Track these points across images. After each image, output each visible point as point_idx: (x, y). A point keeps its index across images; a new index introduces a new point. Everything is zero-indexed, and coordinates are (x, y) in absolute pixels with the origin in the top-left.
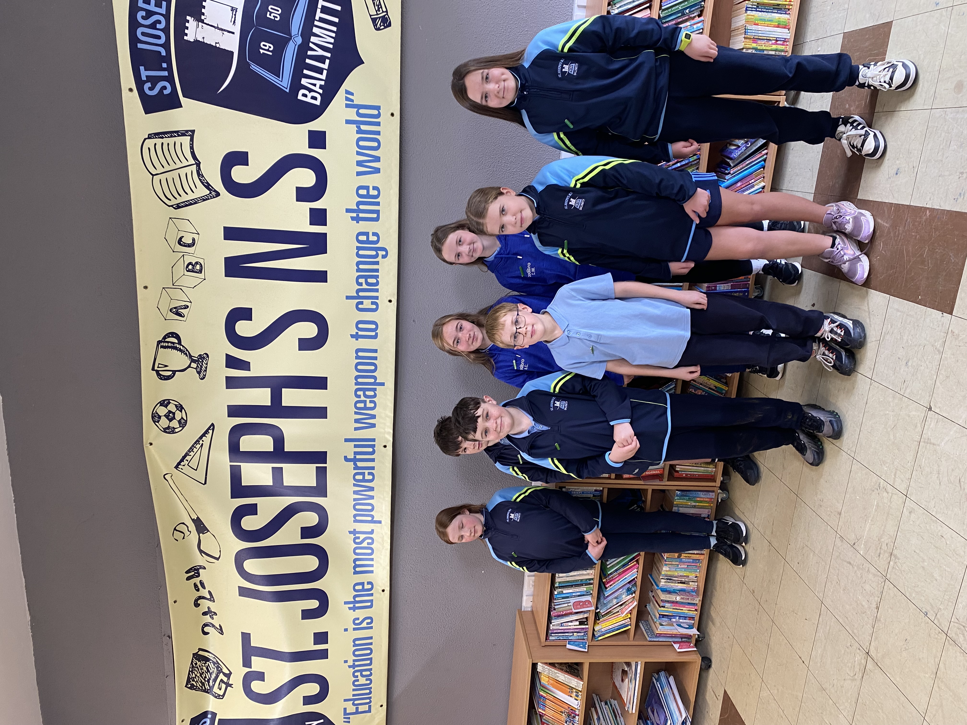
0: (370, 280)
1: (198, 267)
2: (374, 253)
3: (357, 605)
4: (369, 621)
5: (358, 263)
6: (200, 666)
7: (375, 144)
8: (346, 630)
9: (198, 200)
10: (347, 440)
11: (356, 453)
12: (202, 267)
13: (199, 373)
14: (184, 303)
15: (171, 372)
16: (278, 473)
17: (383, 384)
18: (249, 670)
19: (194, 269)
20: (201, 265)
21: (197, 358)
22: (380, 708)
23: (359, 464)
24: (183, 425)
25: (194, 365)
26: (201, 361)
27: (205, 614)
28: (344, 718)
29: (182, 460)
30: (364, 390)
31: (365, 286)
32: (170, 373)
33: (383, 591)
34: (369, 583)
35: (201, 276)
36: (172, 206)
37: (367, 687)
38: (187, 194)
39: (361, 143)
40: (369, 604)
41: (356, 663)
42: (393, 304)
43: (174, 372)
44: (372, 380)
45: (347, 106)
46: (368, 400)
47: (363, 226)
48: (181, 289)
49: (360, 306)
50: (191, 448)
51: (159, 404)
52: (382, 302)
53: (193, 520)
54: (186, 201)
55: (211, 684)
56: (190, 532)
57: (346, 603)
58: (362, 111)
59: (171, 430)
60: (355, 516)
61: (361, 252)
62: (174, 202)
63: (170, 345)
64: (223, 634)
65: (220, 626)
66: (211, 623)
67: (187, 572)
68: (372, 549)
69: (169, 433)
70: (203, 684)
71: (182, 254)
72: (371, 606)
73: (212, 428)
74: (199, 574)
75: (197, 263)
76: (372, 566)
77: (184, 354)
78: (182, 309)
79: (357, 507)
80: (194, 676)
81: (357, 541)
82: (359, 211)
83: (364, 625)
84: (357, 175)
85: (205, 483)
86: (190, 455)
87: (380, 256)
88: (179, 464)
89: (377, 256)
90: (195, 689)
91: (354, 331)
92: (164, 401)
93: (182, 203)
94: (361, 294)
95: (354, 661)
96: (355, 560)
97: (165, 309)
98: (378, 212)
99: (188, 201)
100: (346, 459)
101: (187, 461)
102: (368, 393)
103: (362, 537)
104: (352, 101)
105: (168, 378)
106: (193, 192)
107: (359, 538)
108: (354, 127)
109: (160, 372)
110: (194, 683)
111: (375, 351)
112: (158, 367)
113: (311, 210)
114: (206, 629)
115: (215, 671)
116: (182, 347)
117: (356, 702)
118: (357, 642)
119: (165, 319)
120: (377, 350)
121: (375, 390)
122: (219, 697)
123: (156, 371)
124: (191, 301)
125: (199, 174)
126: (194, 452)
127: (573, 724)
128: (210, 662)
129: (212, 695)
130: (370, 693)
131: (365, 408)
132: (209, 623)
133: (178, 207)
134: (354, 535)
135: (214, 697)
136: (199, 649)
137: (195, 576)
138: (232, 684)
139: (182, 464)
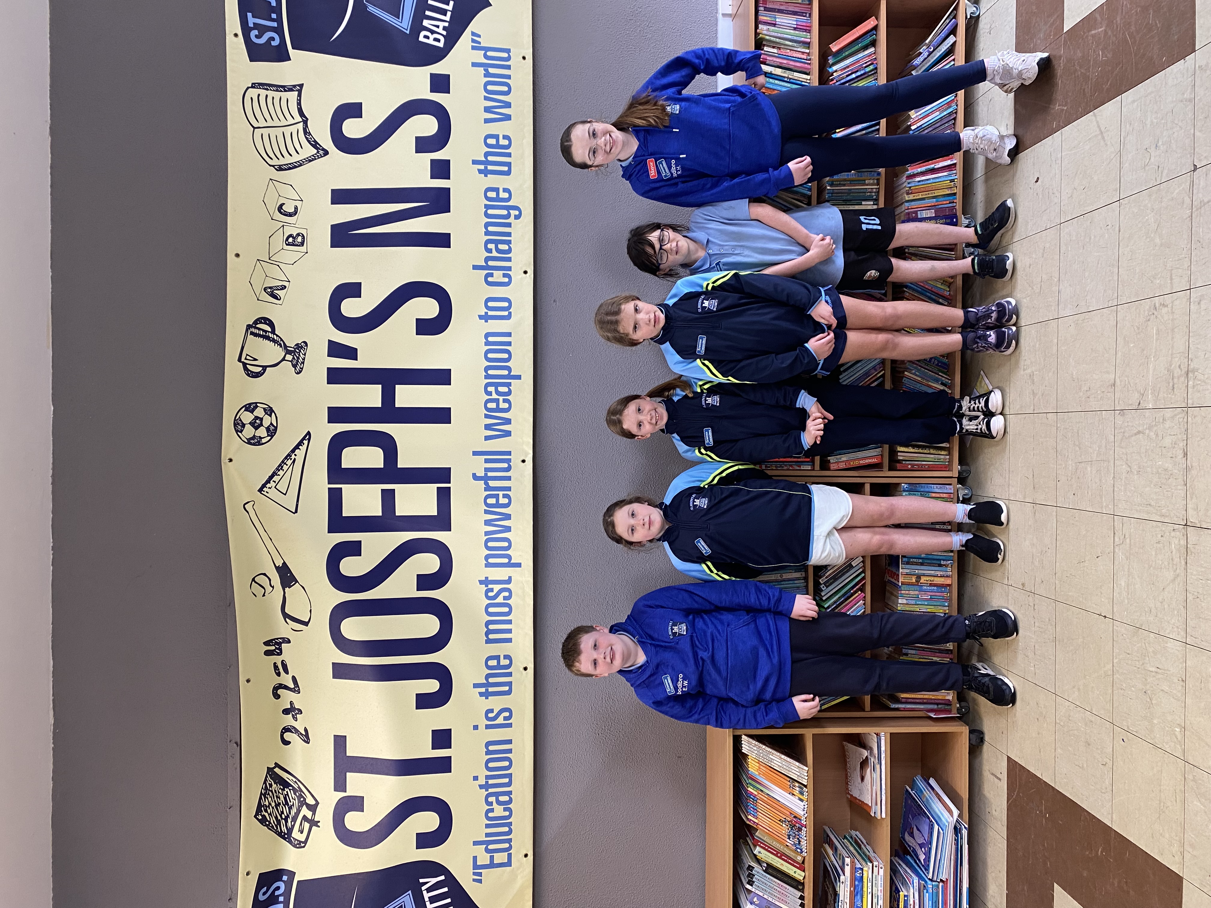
0: (501, 247)
1: (300, 239)
2: (505, 212)
3: (491, 689)
4: (507, 714)
5: (487, 225)
6: (275, 791)
7: (505, 89)
8: (476, 727)
9: (303, 162)
10: (475, 453)
11: (487, 470)
12: (304, 238)
13: (295, 366)
14: (281, 283)
15: (261, 368)
16: (388, 498)
17: (519, 377)
18: (343, 794)
19: (295, 242)
20: (303, 236)
21: (293, 348)
22: (525, 859)
23: (492, 483)
24: (272, 433)
25: (289, 357)
26: (298, 351)
27: (286, 712)
28: (474, 874)
29: (268, 482)
30: (497, 385)
31: (495, 254)
32: (259, 369)
33: (525, 669)
34: (507, 657)
35: (303, 249)
36: (273, 166)
37: (505, 821)
38: (291, 155)
39: (489, 88)
40: (506, 688)
41: (491, 782)
42: (529, 276)
43: (265, 368)
44: (506, 372)
45: (473, 48)
46: (501, 398)
47: (493, 181)
48: (278, 266)
49: (490, 279)
50: (280, 465)
51: (244, 408)
52: (516, 274)
53: (277, 568)
54: (290, 164)
55: (289, 824)
56: (273, 587)
57: (476, 686)
58: (489, 54)
59: (256, 440)
60: (487, 557)
61: (490, 212)
62: (275, 162)
63: (262, 334)
64: (309, 743)
65: (306, 730)
66: (294, 728)
67: (267, 643)
68: (509, 606)
69: (254, 444)
70: (279, 822)
71: (282, 224)
72: (509, 693)
73: (308, 437)
74: (281, 650)
75: (298, 235)
76: (509, 631)
77: (278, 345)
78: (279, 290)
79: (490, 544)
80: (267, 803)
81: (491, 594)
82: (486, 163)
83: (500, 720)
84: (484, 122)
85: (296, 512)
86: (279, 475)
87: (512, 217)
88: (264, 486)
89: (508, 216)
90: (266, 825)
91: (483, 311)
92: (250, 404)
93: (285, 165)
94: (491, 263)
95: (488, 777)
96: (488, 623)
97: (258, 289)
98: (509, 165)
99: (292, 163)
100: (475, 477)
101: (275, 482)
102: (501, 389)
103: (497, 588)
104: (480, 43)
105: (257, 375)
106: (298, 153)
107: (492, 590)
108: (481, 70)
109: (247, 366)
110: (266, 814)
111: (509, 335)
112: (246, 359)
113: (432, 161)
114: (288, 736)
115: (296, 802)
116: (275, 336)
117: (491, 847)
118: (491, 748)
119: (258, 300)
120: (511, 333)
121: (509, 385)
122: (300, 845)
123: (243, 363)
124: (289, 281)
125: (306, 132)
126: (283, 470)
127: (800, 841)
128: (290, 788)
129: (290, 842)
130: (510, 832)
131: (498, 410)
132: (291, 726)
133: (280, 168)
134: (487, 586)
135: (292, 845)
136: (276, 764)
137: (277, 652)
138: (319, 822)
139: (268, 485)
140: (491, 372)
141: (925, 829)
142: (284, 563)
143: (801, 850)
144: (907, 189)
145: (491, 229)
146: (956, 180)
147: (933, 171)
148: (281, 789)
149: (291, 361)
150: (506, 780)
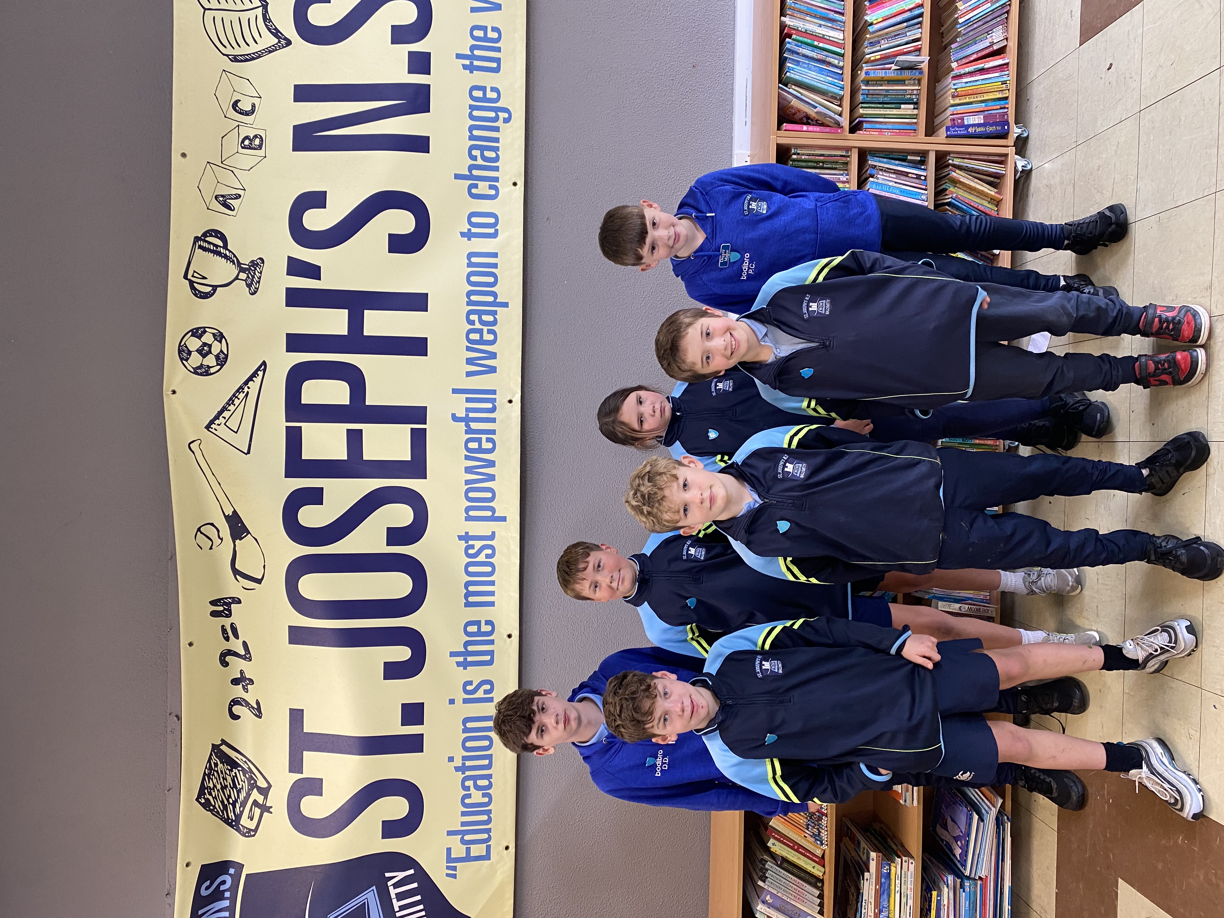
0: (487, 154)
1: (257, 142)
2: (492, 114)
3: (469, 659)
4: (488, 687)
5: (471, 128)
6: (222, 772)
8: (452, 702)
9: (263, 53)
10: (455, 391)
11: (468, 410)
12: (262, 141)
13: (249, 286)
14: (234, 192)
15: (211, 288)
16: (355, 439)
17: (505, 305)
18: (298, 776)
19: (252, 144)
20: (261, 138)
21: (248, 265)
22: (505, 851)
23: (474, 426)
24: (222, 362)
25: (243, 276)
26: (253, 269)
27: (235, 682)
28: (448, 868)
29: (217, 417)
30: (480, 313)
31: (480, 162)
32: (209, 289)
33: (510, 636)
34: (488, 623)
35: (261, 153)
36: (227, 56)
37: (483, 809)
38: (248, 45)
40: (488, 658)
41: (468, 763)
42: (519, 188)
43: (215, 288)
44: (491, 299)
46: (485, 329)
47: (479, 78)
48: (232, 171)
49: (474, 191)
50: (231, 399)
51: (190, 333)
52: (504, 187)
53: (227, 517)
54: (247, 55)
55: (238, 810)
56: (222, 539)
57: (453, 654)
59: (203, 370)
60: (467, 510)
61: (475, 113)
62: (229, 51)
63: (212, 248)
64: (261, 717)
65: (258, 703)
66: (244, 700)
67: (213, 603)
68: (492, 565)
69: (201, 375)
70: (225, 807)
71: (238, 123)
72: (490, 663)
73: (263, 367)
74: (230, 611)
75: (256, 136)
76: (492, 594)
77: (231, 262)
78: (232, 199)
79: (471, 495)
80: (211, 785)
81: (471, 551)
82: (472, 57)
83: (480, 694)
84: (471, 12)
85: (249, 452)
86: (229, 410)
87: (501, 119)
88: (212, 422)
89: (496, 119)
90: (210, 810)
91: (466, 227)
92: (198, 329)
93: (241, 56)
94: (475, 172)
95: (465, 758)
96: (467, 584)
97: (209, 196)
98: (498, 61)
99: (250, 54)
100: (455, 418)
101: (225, 418)
102: (485, 318)
103: (478, 544)
105: (205, 296)
106: (256, 43)
107: (472, 547)
109: (195, 284)
110: (210, 798)
111: (495, 255)
112: (193, 276)
113: (410, 53)
114: (236, 709)
115: (246, 786)
116: (227, 252)
117: (467, 837)
118: (469, 725)
119: (208, 209)
120: (497, 253)
121: (494, 313)
122: (249, 833)
123: (190, 281)
124: (245, 190)
125: (266, 18)
126: (234, 405)
127: (820, 832)
128: (239, 768)
129: (238, 830)
130: (489, 821)
131: (482, 342)
132: (241, 698)
133: (235, 59)
134: (467, 542)
135: (240, 834)
136: (222, 740)
137: (225, 613)
138: (271, 807)
139: (217, 422)
140: (474, 298)
141: (962, 820)
142: (235, 512)
143: (821, 842)
144: (954, 90)
145: (476, 133)
146: (1008, 82)
147: (982, 71)
148: (228, 769)
149: (245, 280)
150: (486, 762)
